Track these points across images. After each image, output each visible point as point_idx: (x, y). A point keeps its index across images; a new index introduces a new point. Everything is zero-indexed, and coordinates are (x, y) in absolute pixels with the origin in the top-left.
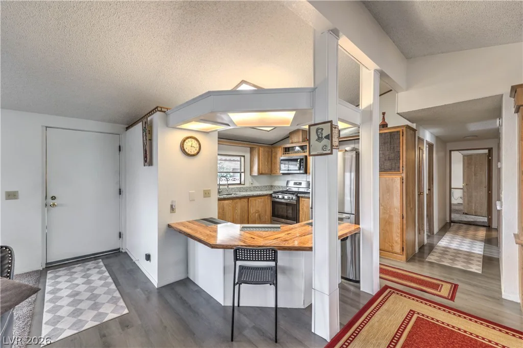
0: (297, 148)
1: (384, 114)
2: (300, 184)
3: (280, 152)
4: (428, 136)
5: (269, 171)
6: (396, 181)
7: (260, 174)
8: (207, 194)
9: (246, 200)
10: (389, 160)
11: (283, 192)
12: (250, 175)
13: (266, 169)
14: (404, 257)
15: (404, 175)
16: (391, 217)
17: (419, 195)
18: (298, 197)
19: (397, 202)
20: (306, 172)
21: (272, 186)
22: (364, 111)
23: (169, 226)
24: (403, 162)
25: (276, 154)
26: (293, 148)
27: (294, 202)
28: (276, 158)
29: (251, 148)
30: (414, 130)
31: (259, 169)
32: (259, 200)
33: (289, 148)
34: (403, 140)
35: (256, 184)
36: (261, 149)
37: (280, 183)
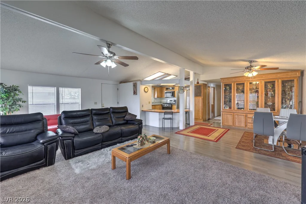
0: (171, 88)
1: (198, 79)
2: (172, 101)
3: (165, 89)
4: (212, 85)
5: (161, 96)
6: (200, 99)
7: (158, 97)
8: (149, 103)
9: (154, 106)
10: (199, 93)
11: (166, 104)
12: (154, 97)
13: (160, 96)
14: (202, 120)
15: (203, 97)
16: (199, 109)
17: (208, 103)
18: (172, 105)
19: (201, 105)
20: (174, 97)
21: (161, 102)
22: (191, 82)
23: (142, 111)
24: (202, 94)
25: (163, 90)
26: (169, 88)
27: (171, 107)
28: (163, 91)
29: (154, 88)
30: (206, 84)
31: (157, 95)
32: (158, 106)
33: (167, 88)
34: (202, 87)
35: (156, 101)
36: (158, 88)
37: (164, 101)
